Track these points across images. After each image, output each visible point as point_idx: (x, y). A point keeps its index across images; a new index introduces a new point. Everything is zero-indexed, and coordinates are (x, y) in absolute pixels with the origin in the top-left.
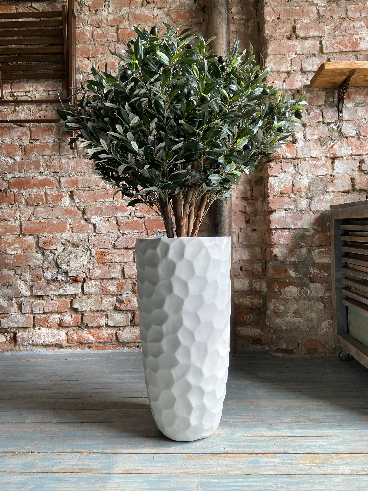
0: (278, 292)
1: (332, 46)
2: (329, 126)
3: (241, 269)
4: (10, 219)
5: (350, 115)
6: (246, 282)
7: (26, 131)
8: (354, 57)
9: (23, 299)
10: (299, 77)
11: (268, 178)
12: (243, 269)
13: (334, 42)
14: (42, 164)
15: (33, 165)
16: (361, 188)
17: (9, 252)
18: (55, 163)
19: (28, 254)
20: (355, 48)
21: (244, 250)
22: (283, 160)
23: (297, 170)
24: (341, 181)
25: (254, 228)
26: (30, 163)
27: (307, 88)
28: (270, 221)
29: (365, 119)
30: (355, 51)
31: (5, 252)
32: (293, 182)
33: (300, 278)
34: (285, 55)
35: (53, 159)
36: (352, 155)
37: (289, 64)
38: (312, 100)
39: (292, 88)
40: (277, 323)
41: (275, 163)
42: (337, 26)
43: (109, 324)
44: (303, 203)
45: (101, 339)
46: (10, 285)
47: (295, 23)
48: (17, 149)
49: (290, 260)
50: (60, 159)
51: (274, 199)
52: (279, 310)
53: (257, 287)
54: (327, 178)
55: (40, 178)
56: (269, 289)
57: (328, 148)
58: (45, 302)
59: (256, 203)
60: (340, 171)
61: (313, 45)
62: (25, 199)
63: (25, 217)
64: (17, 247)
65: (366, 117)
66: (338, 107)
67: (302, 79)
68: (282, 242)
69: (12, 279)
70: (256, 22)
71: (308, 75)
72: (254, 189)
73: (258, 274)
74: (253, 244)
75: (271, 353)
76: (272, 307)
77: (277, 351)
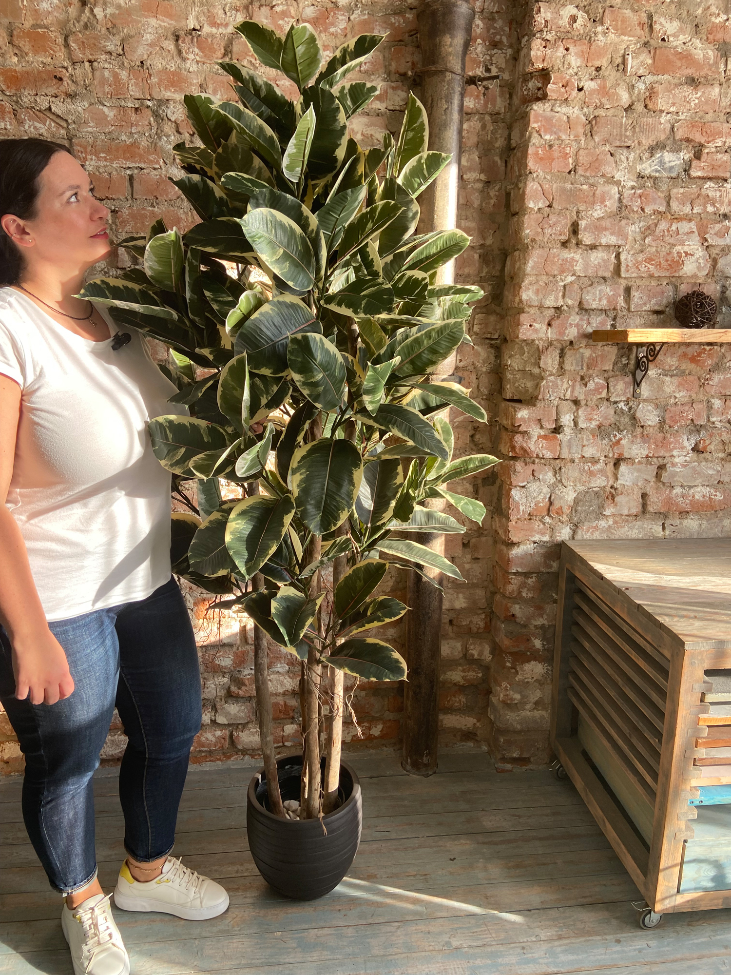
0: (512, 668)
1: (637, 265)
2: (615, 406)
3: (451, 622)
5: (652, 391)
6: (459, 645)
8: (670, 287)
10: (575, 319)
11: (510, 489)
12: (454, 622)
13: (641, 257)
16: (656, 511)
20: (675, 271)
21: (458, 593)
22: (537, 460)
23: (559, 478)
24: (627, 499)
25: (476, 556)
27: (587, 340)
28: (509, 560)
29: (675, 397)
30: (673, 277)
32: (550, 498)
33: (548, 650)
34: (554, 276)
36: (647, 456)
37: (561, 294)
38: (593, 360)
39: (561, 338)
40: (508, 720)
41: (523, 464)
42: (649, 228)
43: (218, 721)
44: (563, 531)
45: (204, 747)
47: (578, 216)
49: (536, 624)
51: (517, 525)
52: (512, 699)
53: (476, 654)
54: (605, 492)
56: (494, 655)
57: (611, 443)
60: (627, 481)
61: (604, 260)
65: (677, 395)
66: (634, 375)
67: (580, 323)
68: (524, 595)
70: (503, 188)
71: (590, 316)
72: (481, 492)
73: (477, 633)
74: (473, 584)
75: (493, 760)
76: (502, 695)
77: (504, 759)
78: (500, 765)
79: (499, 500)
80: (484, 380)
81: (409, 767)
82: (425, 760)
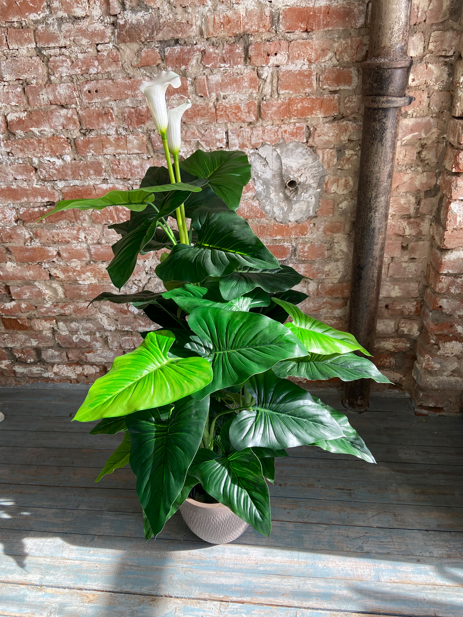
0: (435, 344)
3: (387, 306)
4: (74, 242)
6: (392, 324)
7: (72, 116)
9: (108, 334)
11: (450, 203)
12: (390, 306)
14: (103, 167)
15: (91, 168)
17: (80, 282)
18: (122, 165)
19: (105, 284)
21: (394, 285)
25: (412, 257)
26: (87, 166)
28: (441, 263)
31: (76, 281)
35: (119, 159)
40: (428, 381)
46: (88, 320)
48: (64, 145)
49: (460, 314)
50: (130, 159)
51: (452, 234)
52: (432, 368)
53: (406, 330)
55: (104, 186)
56: (421, 333)
58: (135, 339)
59: (422, 224)
62: (88, 215)
63: (93, 239)
64: (90, 276)
68: (452, 291)
69: (91, 312)
72: (422, 203)
73: (409, 315)
74: (408, 278)
75: (413, 405)
76: (424, 364)
77: (421, 407)
78: (418, 410)
79: (439, 210)
80: (435, 98)
81: (347, 405)
82: (359, 402)
